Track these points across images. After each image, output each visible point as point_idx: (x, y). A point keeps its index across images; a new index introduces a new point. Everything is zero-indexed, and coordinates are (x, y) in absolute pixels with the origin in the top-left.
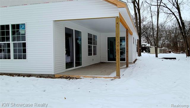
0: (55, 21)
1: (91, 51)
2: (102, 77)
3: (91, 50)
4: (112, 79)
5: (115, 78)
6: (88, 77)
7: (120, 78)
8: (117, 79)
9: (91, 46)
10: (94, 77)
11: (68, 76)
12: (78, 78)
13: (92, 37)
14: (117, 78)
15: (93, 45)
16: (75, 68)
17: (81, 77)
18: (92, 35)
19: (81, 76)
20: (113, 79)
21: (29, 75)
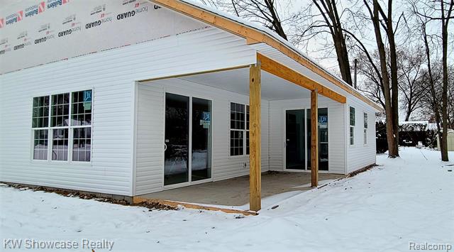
0: (140, 81)
1: (242, 145)
2: (219, 209)
3: (242, 141)
4: (238, 215)
5: (246, 213)
6: (192, 207)
7: (257, 214)
8: (250, 215)
9: (242, 132)
10: (204, 208)
11: (156, 202)
12: (172, 208)
13: (243, 110)
14: (252, 213)
15: (245, 131)
16: (190, 183)
17: (179, 206)
18: (243, 106)
19: (179, 204)
20: (242, 215)
21: (92, 196)
